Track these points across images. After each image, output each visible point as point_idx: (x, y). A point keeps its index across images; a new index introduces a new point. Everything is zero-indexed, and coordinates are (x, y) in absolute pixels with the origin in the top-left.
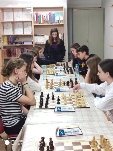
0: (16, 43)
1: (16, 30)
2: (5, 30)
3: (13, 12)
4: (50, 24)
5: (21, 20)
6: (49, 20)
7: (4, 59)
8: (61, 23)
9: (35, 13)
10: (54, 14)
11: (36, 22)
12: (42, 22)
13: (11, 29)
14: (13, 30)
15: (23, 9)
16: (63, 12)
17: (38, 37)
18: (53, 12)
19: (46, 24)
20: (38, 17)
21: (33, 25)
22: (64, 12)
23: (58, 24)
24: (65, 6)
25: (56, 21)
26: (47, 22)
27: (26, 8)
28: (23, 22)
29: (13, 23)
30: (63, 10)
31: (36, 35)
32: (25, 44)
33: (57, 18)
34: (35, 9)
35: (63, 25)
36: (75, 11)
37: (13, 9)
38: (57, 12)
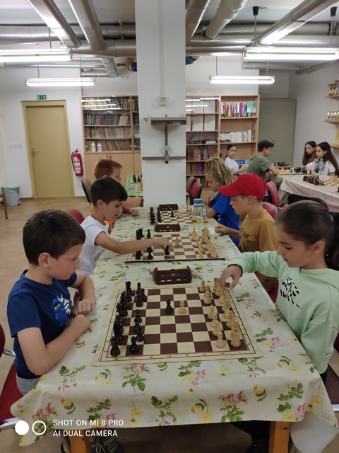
1: (194, 126)
4: (239, 117)
5: (201, 112)
6: (238, 112)
9: (222, 103)
12: (229, 115)
14: (191, 125)
18: (244, 103)
19: (235, 117)
20: (226, 108)
21: (220, 118)
23: (249, 118)
26: (237, 114)
28: (204, 115)
32: (207, 143)
33: (249, 111)
35: (256, 119)
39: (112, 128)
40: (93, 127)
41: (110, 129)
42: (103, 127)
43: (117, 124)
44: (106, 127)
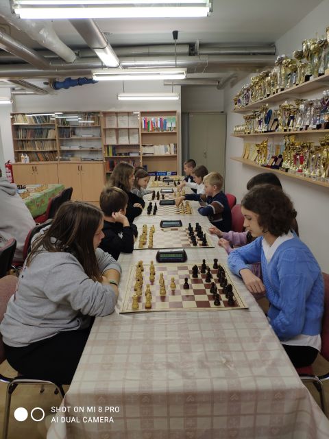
0: (121, 154)
1: (120, 139)
2: (107, 139)
3: (117, 116)
4: (160, 132)
5: (126, 127)
6: (159, 127)
7: (107, 173)
8: (174, 131)
9: (143, 118)
10: (165, 120)
11: (145, 129)
12: (150, 129)
13: (114, 138)
14: (117, 139)
15: (129, 114)
16: (176, 117)
17: (146, 148)
18: (164, 118)
19: (156, 132)
20: (147, 123)
21: (140, 133)
22: (178, 117)
23: (170, 132)
24: (179, 110)
25: (167, 129)
26: (158, 129)
27: (132, 112)
28: (128, 129)
29: (117, 130)
30: (175, 115)
31: (144, 146)
32: (131, 155)
33: (169, 125)
34: (143, 113)
35: (176, 133)
36: (191, 116)
37: (117, 114)
38: (169, 117)
40: (25, 141)
41: (40, 142)
42: (33, 140)
43: (46, 137)
44: (36, 140)
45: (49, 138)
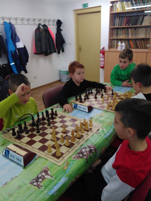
39: (135, 28)
40: (120, 28)
41: (133, 29)
42: (127, 28)
43: (141, 24)
44: (130, 28)
45: (143, 25)
